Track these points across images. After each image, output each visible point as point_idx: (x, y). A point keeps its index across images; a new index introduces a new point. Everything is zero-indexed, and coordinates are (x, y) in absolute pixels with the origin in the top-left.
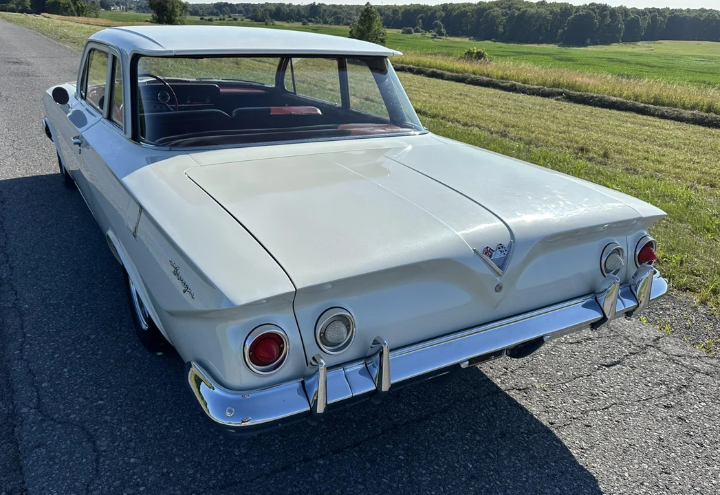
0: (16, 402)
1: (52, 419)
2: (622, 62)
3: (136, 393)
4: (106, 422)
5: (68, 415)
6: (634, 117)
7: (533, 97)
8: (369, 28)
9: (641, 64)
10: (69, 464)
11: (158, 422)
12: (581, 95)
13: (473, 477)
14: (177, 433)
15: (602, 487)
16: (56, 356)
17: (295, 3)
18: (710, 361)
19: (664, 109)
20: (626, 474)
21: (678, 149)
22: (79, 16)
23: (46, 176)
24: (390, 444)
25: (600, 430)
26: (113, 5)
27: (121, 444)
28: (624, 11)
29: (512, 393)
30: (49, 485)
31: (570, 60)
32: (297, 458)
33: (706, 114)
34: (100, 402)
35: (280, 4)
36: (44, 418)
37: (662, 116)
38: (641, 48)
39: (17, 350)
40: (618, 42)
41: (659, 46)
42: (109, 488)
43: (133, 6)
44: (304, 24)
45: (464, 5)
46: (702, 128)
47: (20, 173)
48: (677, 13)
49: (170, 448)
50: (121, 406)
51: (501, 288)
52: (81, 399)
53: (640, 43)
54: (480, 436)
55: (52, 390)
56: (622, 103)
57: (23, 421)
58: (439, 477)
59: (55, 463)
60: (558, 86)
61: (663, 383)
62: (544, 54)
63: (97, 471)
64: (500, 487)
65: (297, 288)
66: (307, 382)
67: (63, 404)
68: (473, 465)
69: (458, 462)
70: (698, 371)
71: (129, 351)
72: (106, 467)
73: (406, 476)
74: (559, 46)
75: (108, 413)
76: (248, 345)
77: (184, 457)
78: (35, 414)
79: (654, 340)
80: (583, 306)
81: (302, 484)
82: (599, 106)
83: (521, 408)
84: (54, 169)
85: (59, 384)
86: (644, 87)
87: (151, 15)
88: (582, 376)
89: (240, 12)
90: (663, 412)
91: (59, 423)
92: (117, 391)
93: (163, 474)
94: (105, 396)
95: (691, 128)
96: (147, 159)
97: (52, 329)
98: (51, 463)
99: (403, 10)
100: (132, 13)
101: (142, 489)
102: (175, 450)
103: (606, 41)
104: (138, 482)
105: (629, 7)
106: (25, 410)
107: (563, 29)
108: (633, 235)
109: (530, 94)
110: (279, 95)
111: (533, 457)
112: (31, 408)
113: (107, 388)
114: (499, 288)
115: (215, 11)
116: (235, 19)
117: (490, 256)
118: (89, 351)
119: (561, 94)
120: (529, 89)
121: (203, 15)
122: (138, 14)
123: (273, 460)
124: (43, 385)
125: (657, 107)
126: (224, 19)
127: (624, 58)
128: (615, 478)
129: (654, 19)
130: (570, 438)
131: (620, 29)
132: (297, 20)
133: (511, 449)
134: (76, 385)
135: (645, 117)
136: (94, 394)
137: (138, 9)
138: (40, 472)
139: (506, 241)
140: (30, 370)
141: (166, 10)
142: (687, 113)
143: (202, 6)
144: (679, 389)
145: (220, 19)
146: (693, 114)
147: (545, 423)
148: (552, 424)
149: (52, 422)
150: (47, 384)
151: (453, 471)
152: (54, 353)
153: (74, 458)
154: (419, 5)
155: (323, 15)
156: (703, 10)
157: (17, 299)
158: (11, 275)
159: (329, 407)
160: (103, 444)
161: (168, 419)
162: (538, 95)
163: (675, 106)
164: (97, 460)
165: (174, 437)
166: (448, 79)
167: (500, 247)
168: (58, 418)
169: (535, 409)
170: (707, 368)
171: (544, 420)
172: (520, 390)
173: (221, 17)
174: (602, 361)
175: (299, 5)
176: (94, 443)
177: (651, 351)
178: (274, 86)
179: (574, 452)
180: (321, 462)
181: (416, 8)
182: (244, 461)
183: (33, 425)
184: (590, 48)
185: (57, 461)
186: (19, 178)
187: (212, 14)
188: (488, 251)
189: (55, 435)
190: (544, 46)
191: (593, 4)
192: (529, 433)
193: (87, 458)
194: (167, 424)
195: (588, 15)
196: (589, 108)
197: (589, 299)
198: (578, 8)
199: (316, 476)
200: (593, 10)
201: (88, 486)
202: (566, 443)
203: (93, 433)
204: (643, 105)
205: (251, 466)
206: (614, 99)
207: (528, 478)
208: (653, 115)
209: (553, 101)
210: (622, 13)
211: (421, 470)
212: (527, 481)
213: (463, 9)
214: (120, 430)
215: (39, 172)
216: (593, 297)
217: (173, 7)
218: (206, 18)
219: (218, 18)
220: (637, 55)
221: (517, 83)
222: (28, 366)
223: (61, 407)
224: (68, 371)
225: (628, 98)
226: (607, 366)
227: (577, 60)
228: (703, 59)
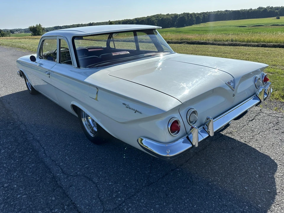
0: (53, 172)
1: (71, 176)
2: (197, 30)
3: (98, 160)
4: (92, 172)
5: (77, 173)
6: (210, 46)
7: (176, 44)
9: (203, 31)
10: (86, 190)
11: (112, 168)
12: (191, 42)
13: (231, 164)
14: (121, 170)
15: (272, 158)
16: (60, 153)
18: (280, 114)
19: (219, 42)
20: (277, 152)
21: (229, 53)
22: (2, 37)
23: (21, 92)
24: (198, 159)
25: (261, 140)
26: (15, 32)
27: (103, 179)
29: (227, 135)
30: (83, 199)
31: (180, 32)
32: (169, 170)
33: (232, 42)
34: (86, 166)
35: (78, 24)
36: (67, 176)
37: (219, 45)
38: (202, 25)
39: (43, 154)
40: (194, 24)
41: (207, 24)
42: (107, 195)
43: (23, 31)
46: (233, 47)
47: (10, 92)
48: (211, 13)
49: (122, 176)
50: (95, 165)
52: (78, 166)
53: (201, 24)
54: (226, 150)
55: (65, 165)
56: (205, 42)
57: (59, 179)
58: (220, 166)
59: (81, 191)
60: (182, 40)
61: (271, 123)
62: (172, 31)
63: (99, 190)
64: (241, 165)
67: (73, 169)
68: (229, 160)
69: (224, 160)
70: (279, 117)
71: (88, 146)
72: (101, 188)
73: (209, 168)
74: (176, 28)
75: (92, 169)
77: (129, 178)
78: (63, 175)
79: (260, 111)
81: (176, 178)
82: (198, 44)
83: (233, 139)
85: (67, 163)
86: (210, 37)
87: (31, 33)
88: (246, 125)
90: (277, 132)
91: (74, 176)
92: (91, 161)
93: (124, 186)
94: (87, 163)
95: (229, 47)
97: (53, 144)
98: (79, 191)
99: (122, 22)
100: (23, 33)
101: (119, 192)
102: (124, 176)
103: (191, 24)
104: (117, 191)
106: (58, 174)
107: (176, 22)
108: (261, 74)
109: (174, 44)
111: (246, 153)
112: (61, 173)
113: (86, 160)
114: (234, 95)
117: (230, 85)
118: (72, 149)
119: (185, 42)
120: (174, 42)
122: (25, 34)
123: (161, 172)
124: (61, 164)
125: (216, 42)
127: (197, 29)
128: (275, 154)
129: (204, 15)
130: (253, 145)
131: (194, 20)
133: (238, 152)
134: (74, 162)
135: (214, 46)
136: (82, 163)
137: (25, 32)
138: (77, 195)
140: (53, 160)
141: (36, 31)
142: (226, 43)
143: (49, 28)
144: (276, 124)
146: (228, 43)
147: (243, 142)
148: (245, 142)
149: (71, 177)
150: (62, 164)
151: (224, 163)
152: (59, 152)
153: (87, 187)
157: (33, 136)
158: (26, 128)
160: (96, 180)
161: (115, 166)
162: (177, 43)
163: (221, 41)
164: (96, 186)
165: (121, 172)
166: (146, 43)
167: (232, 81)
168: (73, 175)
169: (238, 138)
170: (281, 116)
171: (242, 141)
172: (229, 133)
174: (248, 120)
176: (92, 181)
177: (261, 114)
178: (106, 47)
179: (258, 149)
180: (178, 170)
181: (126, 20)
182: (151, 175)
183: (64, 179)
184: (186, 27)
185: (81, 190)
186: (11, 94)
188: (229, 83)
189: (75, 181)
190: (171, 28)
192: (240, 146)
193: (92, 186)
194: (116, 168)
195: (183, 17)
196: (195, 45)
199: (179, 175)
201: (98, 196)
202: (253, 147)
203: (90, 177)
204: (212, 42)
205: (154, 176)
206: (202, 41)
207: (248, 160)
208: (216, 45)
209: (183, 44)
210: (194, 15)
211: (213, 165)
212: (249, 161)
214: (100, 174)
215: (18, 91)
216: (256, 95)
217: (39, 29)
220: (201, 28)
221: (169, 41)
222: (51, 159)
223: (72, 171)
224: (68, 158)
225: (205, 40)
226: (251, 121)
227: (183, 32)
228: (222, 26)
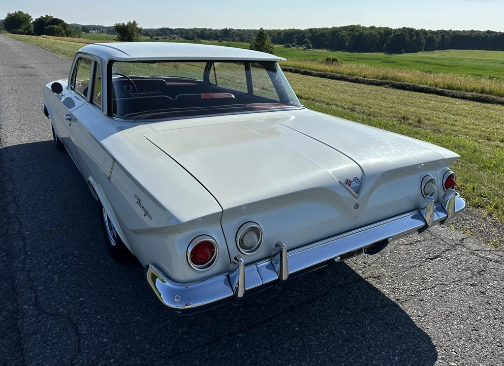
0: (19, 301)
1: (46, 313)
2: (426, 63)
3: (107, 291)
4: (85, 313)
5: (57, 310)
6: (435, 97)
7: (370, 86)
8: (263, 44)
9: (437, 64)
10: (58, 345)
11: (123, 312)
12: (401, 84)
13: (347, 340)
14: (137, 319)
15: (434, 342)
16: (49, 267)
17: (214, 28)
18: (498, 253)
19: (454, 92)
20: (450, 333)
21: (465, 116)
22: (67, 36)
23: (43, 142)
24: (288, 320)
25: (430, 302)
26: (91, 30)
27: (97, 329)
28: (424, 32)
29: (369, 280)
30: (43, 361)
31: (392, 62)
32: (223, 334)
33: (481, 95)
34: (81, 299)
35: (204, 29)
36: (40, 312)
37: (454, 96)
38: (437, 54)
39: (21, 264)
40: (422, 51)
41: (448, 53)
42: (88, 362)
43: (104, 30)
44: (220, 42)
45: (323, 29)
46: (479, 104)
47: (25, 140)
48: (457, 33)
49: (132, 330)
50: (96, 301)
51: (358, 206)
52: (67, 298)
53: (435, 52)
54: (350, 311)
55: (46, 292)
56: (427, 88)
57: (24, 315)
58: (323, 341)
59: (48, 345)
60: (386, 78)
61: (468, 269)
62: (376, 59)
63: (79, 349)
64: (366, 346)
65: (224, 209)
66: (231, 275)
67: (55, 302)
68: (346, 331)
69: (336, 330)
70: (490, 260)
71: (102, 261)
72: (85, 346)
73: (301, 342)
74: (385, 54)
75: (87, 306)
76: (190, 250)
77: (143, 336)
78: (33, 310)
79: (460, 241)
80: (412, 218)
81: (228, 352)
82: (413, 91)
83: (377, 290)
84: (49, 137)
85: (51, 287)
86: (440, 78)
87: (116, 36)
88: (415, 267)
89: (177, 34)
90: (470, 289)
91: (51, 315)
92: (93, 290)
93: (127, 349)
94: (85, 294)
95: (472, 103)
96: (117, 128)
97: (47, 248)
98: (45, 345)
99: (284, 32)
100: (104, 34)
101: (112, 361)
102: (136, 331)
103: (415, 50)
104: (109, 356)
105: (427, 29)
106: (26, 307)
107: (387, 43)
108: (441, 170)
109: (368, 84)
110: (206, 86)
111: (387, 324)
112: (31, 305)
113: (86, 288)
114: (357, 206)
115: (160, 33)
116: (174, 38)
117: (350, 185)
118: (73, 263)
119: (388, 83)
120: (367, 81)
121: (152, 36)
122: (108, 35)
123: (206, 336)
124: (40, 288)
125: (450, 91)
126: (166, 38)
127: (427, 61)
128: (442, 335)
129: (443, 36)
130: (411, 310)
131: (422, 43)
132: (215, 39)
133: (371, 319)
134: (63, 287)
135: (443, 97)
136: (76, 293)
137: (108, 32)
138: (36, 352)
139: (359, 175)
140: (30, 278)
141: (127, 32)
142: (469, 94)
143: (151, 30)
144: (479, 273)
145: (164, 39)
146: (472, 95)
147: (393, 300)
148: (398, 300)
149: (45, 315)
150: (42, 288)
151: (333, 336)
152: (47, 265)
153: (62, 340)
154: (294, 29)
155: (232, 36)
156: (473, 31)
157: (21, 228)
158: (17, 211)
159: (247, 293)
160: (83, 329)
161: (130, 309)
162: (373, 84)
163: (461, 90)
164: (79, 341)
165: (135, 322)
166: (315, 76)
167: (356, 179)
168: (50, 312)
169: (386, 291)
170: (496, 258)
171: (392, 297)
172: (375, 278)
173: (165, 37)
174: (427, 256)
175: (216, 30)
176: (77, 329)
177: (459, 248)
178: (202, 80)
179: (414, 319)
180: (241, 335)
181: (293, 31)
182: (186, 337)
183: (31, 318)
184: (405, 55)
185: (49, 343)
186: (24, 144)
187: (158, 35)
188: (348, 182)
189: (48, 325)
190: (375, 54)
191: (404, 28)
192: (383, 307)
193: (71, 341)
194: (130, 313)
195: (402, 34)
196: (407, 92)
197: (415, 213)
198: (395, 30)
199: (237, 345)
200: (405, 31)
201: (72, 360)
202: (408, 313)
203: (76, 322)
204: (440, 89)
205: (191, 340)
206: (422, 86)
207: (384, 338)
208: (447, 96)
209: (383, 88)
210: (423, 33)
211: (311, 337)
212: (383, 341)
213: (322, 32)
214: (96, 318)
215: (38, 140)
216: (418, 211)
217: (132, 30)
218: (154, 38)
219: (162, 38)
220: (435, 59)
221: (359, 77)
222: (28, 275)
223: (53, 304)
224: (58, 278)
225: (431, 85)
226: (431, 259)
227: (396, 62)
228: (476, 61)
